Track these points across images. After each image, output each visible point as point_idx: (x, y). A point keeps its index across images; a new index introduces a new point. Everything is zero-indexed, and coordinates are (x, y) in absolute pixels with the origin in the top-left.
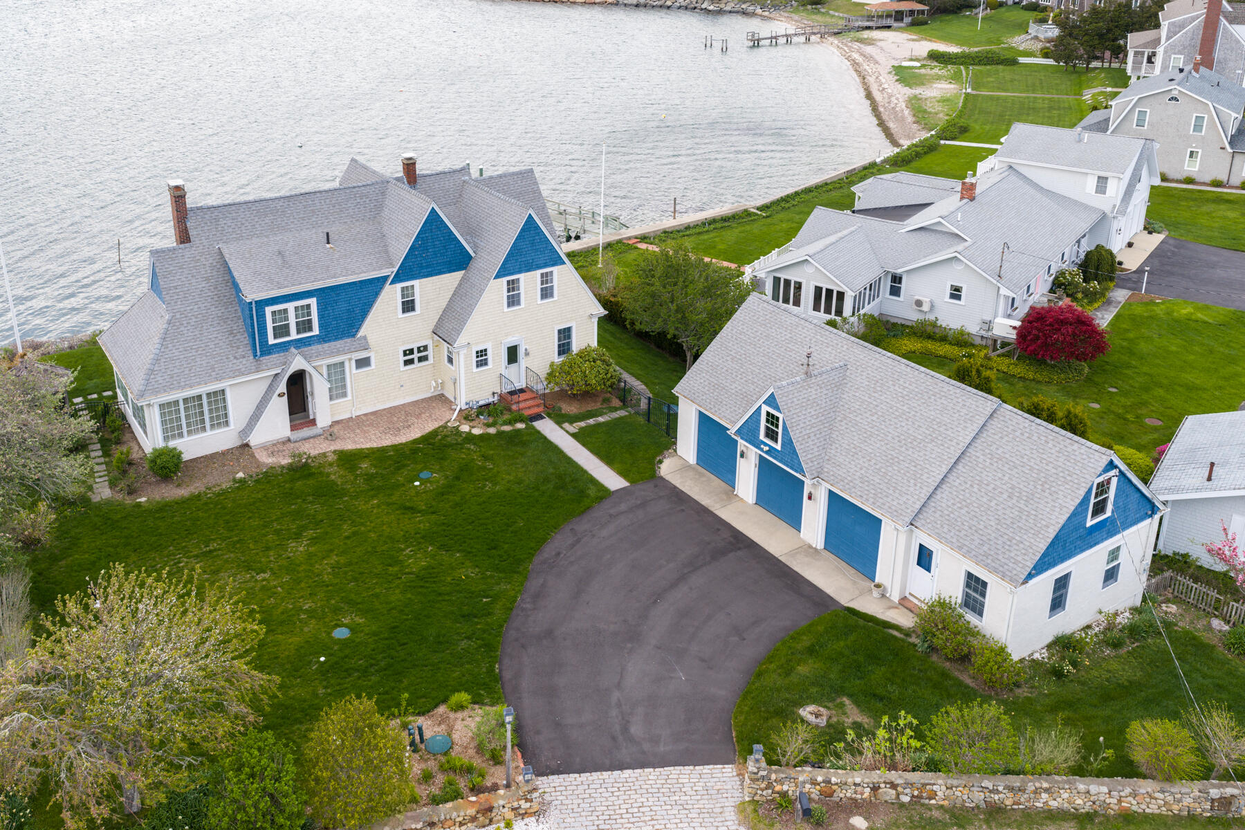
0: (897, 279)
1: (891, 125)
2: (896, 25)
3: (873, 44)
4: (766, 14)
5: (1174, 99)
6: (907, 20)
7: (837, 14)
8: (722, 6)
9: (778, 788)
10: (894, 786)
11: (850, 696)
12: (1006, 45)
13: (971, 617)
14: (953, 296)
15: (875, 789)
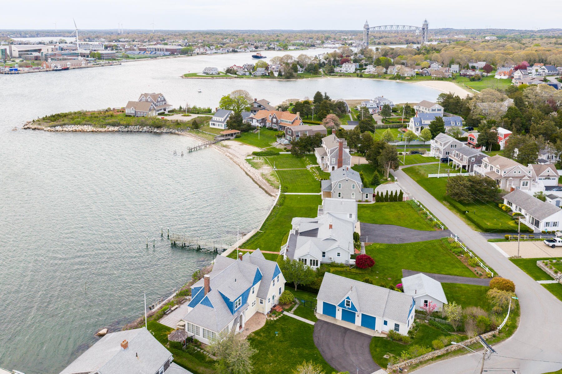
0: (324, 253)
1: (263, 187)
2: (231, 138)
3: (230, 148)
4: (180, 133)
5: (347, 181)
6: (234, 136)
7: (206, 133)
8: (162, 130)
9: (393, 369)
10: (407, 363)
11: (388, 352)
12: (272, 147)
13: (397, 332)
14: (338, 255)
15: (405, 364)
